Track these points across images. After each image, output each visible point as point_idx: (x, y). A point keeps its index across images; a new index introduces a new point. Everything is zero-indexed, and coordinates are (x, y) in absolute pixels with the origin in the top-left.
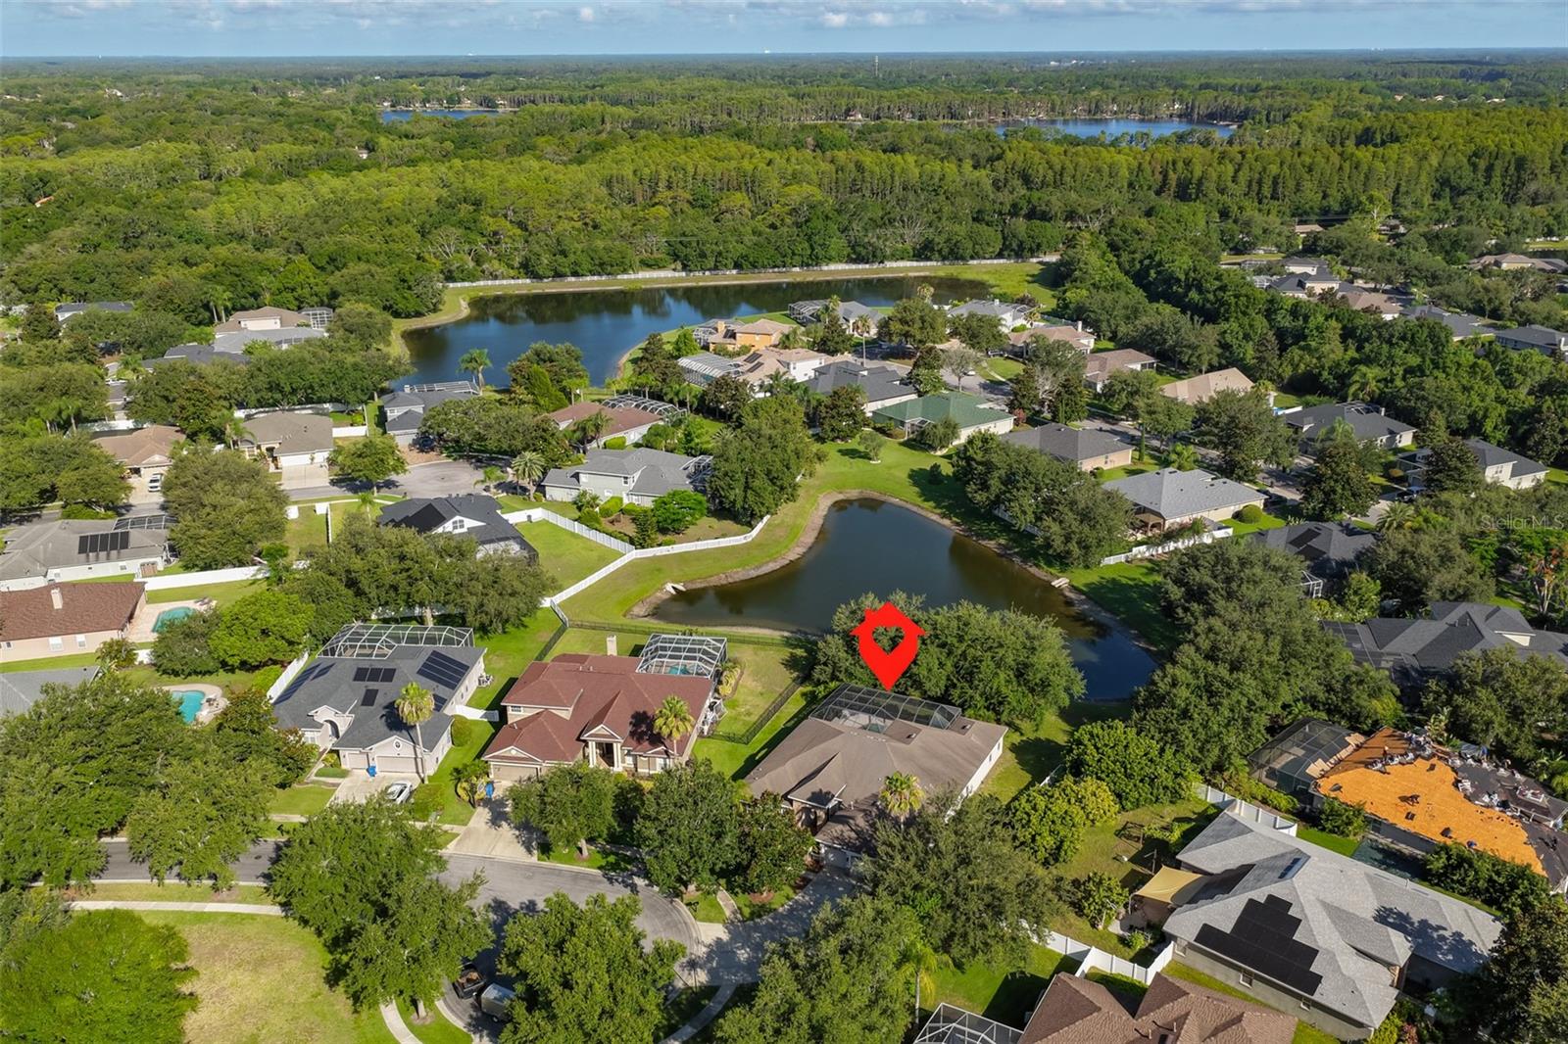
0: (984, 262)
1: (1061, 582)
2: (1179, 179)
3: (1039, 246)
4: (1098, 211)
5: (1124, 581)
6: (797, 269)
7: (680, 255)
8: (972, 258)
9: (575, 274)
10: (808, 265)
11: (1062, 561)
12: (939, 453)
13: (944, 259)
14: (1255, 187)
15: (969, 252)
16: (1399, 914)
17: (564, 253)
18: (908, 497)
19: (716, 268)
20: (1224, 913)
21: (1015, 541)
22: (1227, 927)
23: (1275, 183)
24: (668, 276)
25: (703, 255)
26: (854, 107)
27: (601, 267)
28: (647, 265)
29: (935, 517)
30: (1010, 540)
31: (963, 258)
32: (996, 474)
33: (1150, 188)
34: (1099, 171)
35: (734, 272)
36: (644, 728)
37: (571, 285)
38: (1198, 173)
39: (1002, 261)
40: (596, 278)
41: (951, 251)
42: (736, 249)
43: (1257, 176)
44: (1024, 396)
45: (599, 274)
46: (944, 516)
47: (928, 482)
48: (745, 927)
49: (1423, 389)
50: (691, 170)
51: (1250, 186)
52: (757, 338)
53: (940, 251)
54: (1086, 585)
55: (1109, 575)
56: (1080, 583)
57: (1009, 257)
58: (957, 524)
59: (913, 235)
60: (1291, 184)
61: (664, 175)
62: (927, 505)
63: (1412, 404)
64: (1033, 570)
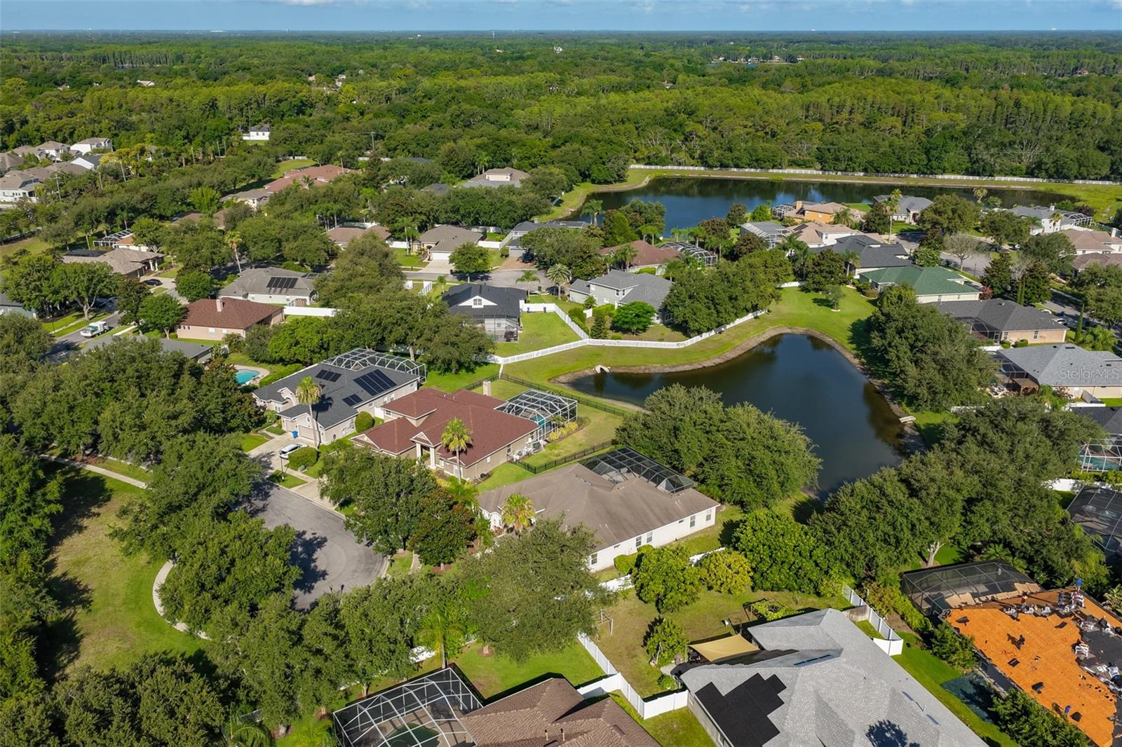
0: (1088, 182)
1: (907, 419)
6: (915, 176)
7: (822, 160)
8: (1076, 178)
9: (737, 166)
10: (924, 173)
13: (1050, 177)
15: (1074, 172)
17: (730, 150)
18: (840, 339)
19: (845, 170)
20: (733, 679)
22: (724, 691)
24: (812, 174)
25: (837, 159)
27: (757, 162)
28: (794, 164)
29: (849, 356)
31: (1067, 178)
35: (862, 174)
37: (733, 173)
39: (1107, 183)
40: (753, 170)
41: (1057, 172)
42: (867, 155)
45: (755, 168)
47: (862, 329)
52: (820, 215)
53: (1047, 171)
54: (925, 425)
56: (921, 422)
57: (1115, 180)
58: (862, 364)
59: (1028, 157)
62: (850, 346)
64: (895, 406)
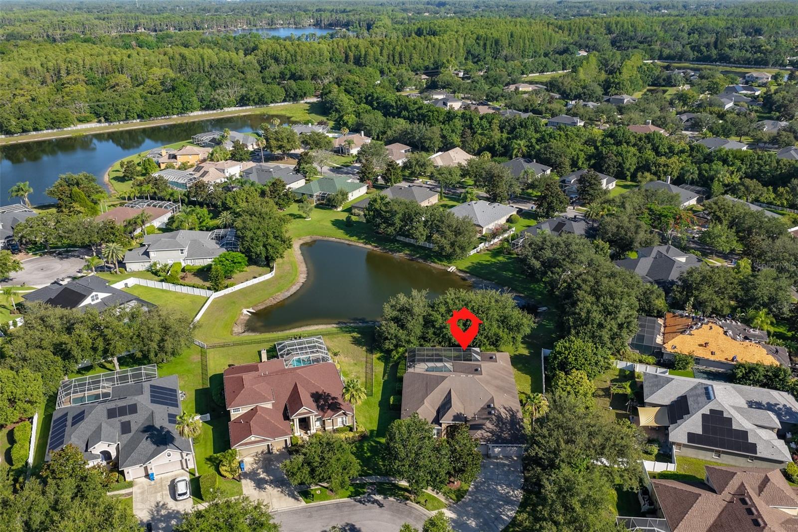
0: (276, 104)
1: (452, 269)
2: (354, 56)
3: (305, 94)
4: (327, 74)
5: (484, 263)
6: (175, 116)
7: (98, 114)
8: (271, 102)
9: (36, 129)
10: (181, 113)
11: (449, 258)
12: (340, 209)
13: (256, 104)
14: (391, 58)
15: (270, 100)
16: (756, 402)
17: (25, 117)
18: (339, 236)
19: (127, 119)
20: (693, 424)
21: (414, 251)
22: (699, 431)
23: (400, 54)
24: (93, 127)
25: (117, 112)
26: (140, 25)
27: (54, 124)
28: (81, 121)
29: (361, 245)
30: (411, 251)
31: (267, 103)
32: (398, 216)
33: (341, 61)
34: (314, 53)
35: (138, 120)
36: (322, 402)
37: (33, 137)
38: (363, 53)
39: (286, 103)
40: (50, 131)
41: (260, 100)
42: (140, 105)
43: (391, 52)
44: (369, 173)
45: (52, 128)
46: (366, 244)
47: (347, 226)
48: (460, 506)
49: (551, 148)
50: (81, 62)
51: (389, 58)
52: (190, 157)
53: (253, 100)
54: (468, 268)
55: (475, 261)
56: (462, 267)
57: (289, 101)
58: (376, 247)
59: (237, 91)
60: (408, 55)
61: (63, 66)
62: (352, 238)
63: (548, 156)
64: (433, 264)
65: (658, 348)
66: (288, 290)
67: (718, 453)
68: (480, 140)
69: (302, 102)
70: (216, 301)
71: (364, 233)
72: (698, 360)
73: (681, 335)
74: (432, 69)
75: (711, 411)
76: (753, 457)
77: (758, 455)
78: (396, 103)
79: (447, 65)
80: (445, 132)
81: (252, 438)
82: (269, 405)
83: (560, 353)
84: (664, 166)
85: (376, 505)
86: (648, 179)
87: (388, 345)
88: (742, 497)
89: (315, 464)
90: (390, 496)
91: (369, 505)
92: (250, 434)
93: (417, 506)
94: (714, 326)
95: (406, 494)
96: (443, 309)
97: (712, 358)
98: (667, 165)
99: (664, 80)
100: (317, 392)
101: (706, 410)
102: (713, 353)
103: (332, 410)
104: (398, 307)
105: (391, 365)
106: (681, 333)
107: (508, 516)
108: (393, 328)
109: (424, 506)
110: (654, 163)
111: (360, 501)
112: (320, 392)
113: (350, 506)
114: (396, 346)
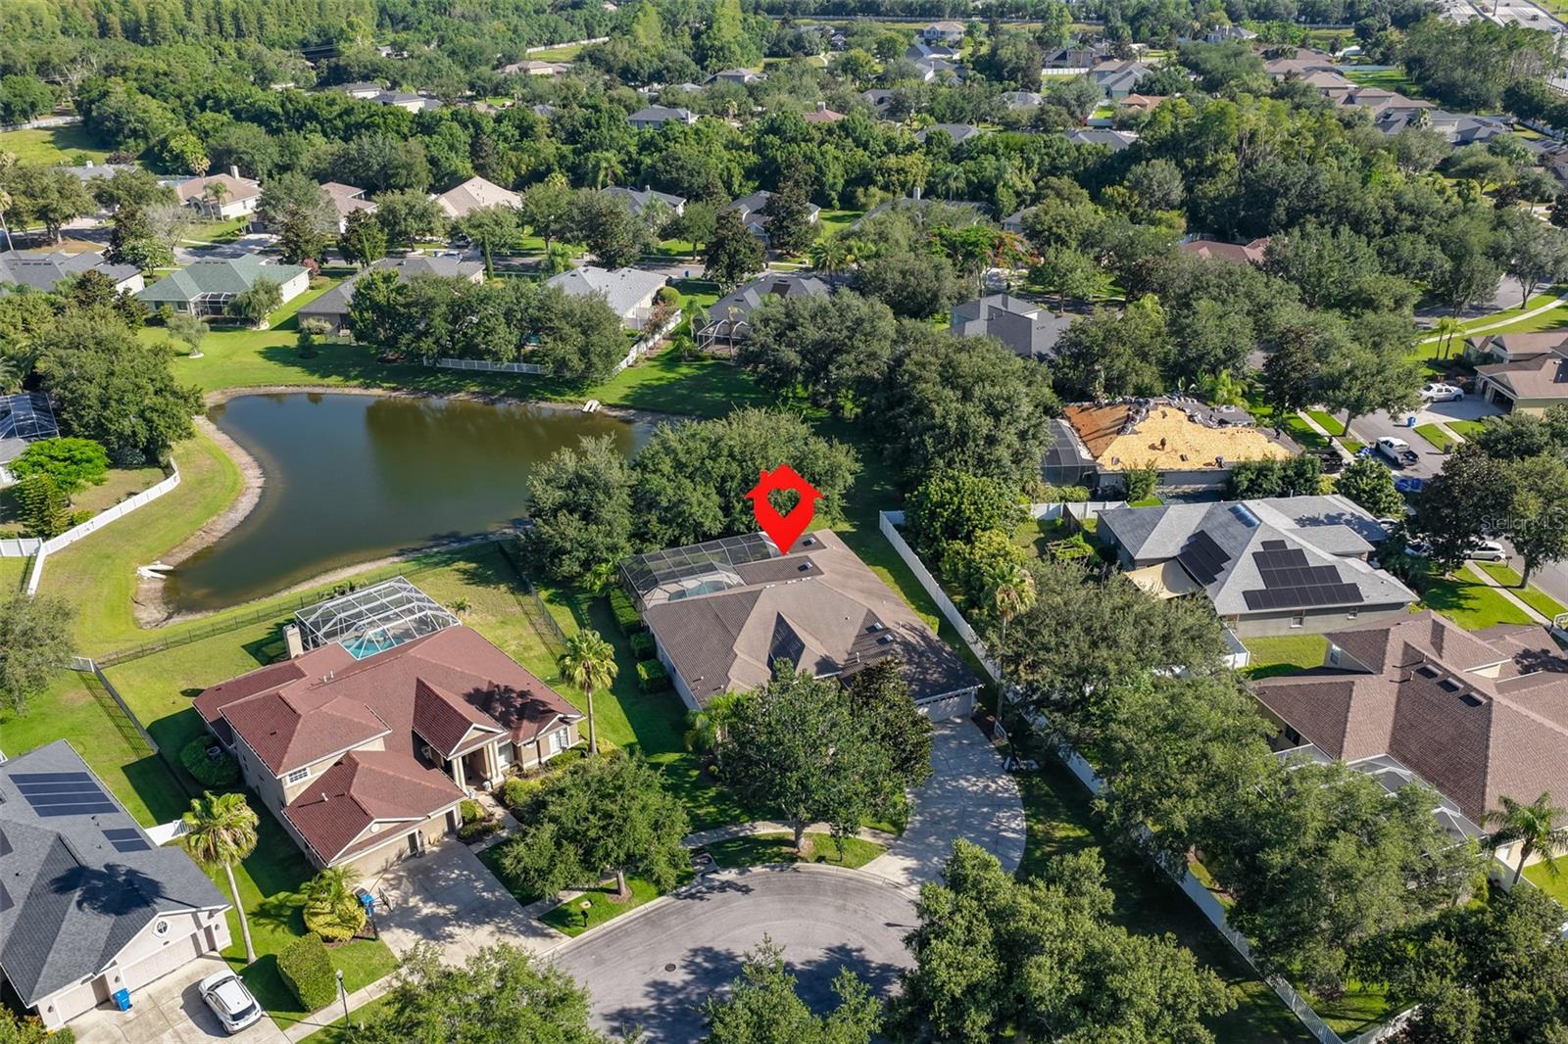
1: (592, 405)
2: (123, 22)
3: (33, 106)
4: (73, 61)
5: (655, 383)
11: (577, 385)
12: (265, 326)
14: (216, 26)
18: (294, 380)
21: (491, 384)
22: (1260, 585)
23: (235, 16)
30: (481, 384)
33: (91, 34)
34: (18, 19)
36: (500, 709)
38: (144, 16)
43: (213, 13)
44: (307, 242)
46: (367, 387)
48: (905, 840)
49: (676, 160)
51: (208, 24)
55: (635, 382)
58: (394, 389)
60: (253, 18)
62: (327, 381)
64: (543, 404)
65: (1089, 468)
66: (233, 508)
67: (1299, 616)
68: (514, 160)
69: (28, 127)
70: (53, 562)
71: (354, 365)
72: (1163, 476)
73: (1120, 438)
74: (317, 45)
75: (1264, 544)
76: (1354, 608)
77: (1366, 602)
78: (283, 106)
79: (351, 34)
80: (434, 151)
81: (375, 828)
82: (376, 745)
83: (942, 504)
84: (898, 172)
85: (731, 893)
86: (877, 199)
87: (569, 566)
88: (1420, 666)
89: (592, 834)
90: (753, 864)
91: (716, 896)
92: (365, 818)
93: (823, 867)
94: (1167, 410)
95: (785, 849)
96: (667, 466)
97: (1185, 467)
98: (902, 169)
99: (790, 43)
100: (477, 690)
101: (1255, 545)
102: (1183, 458)
103: (532, 719)
104: (564, 479)
105: (585, 607)
106: (1119, 432)
107: (1014, 831)
108: (570, 526)
109: (839, 862)
110: (880, 169)
111: (692, 896)
112: (485, 688)
113: (678, 911)
114: (586, 565)
